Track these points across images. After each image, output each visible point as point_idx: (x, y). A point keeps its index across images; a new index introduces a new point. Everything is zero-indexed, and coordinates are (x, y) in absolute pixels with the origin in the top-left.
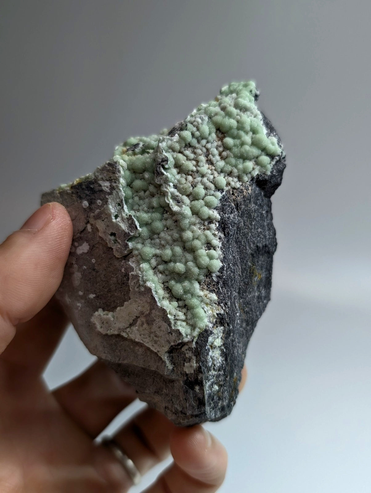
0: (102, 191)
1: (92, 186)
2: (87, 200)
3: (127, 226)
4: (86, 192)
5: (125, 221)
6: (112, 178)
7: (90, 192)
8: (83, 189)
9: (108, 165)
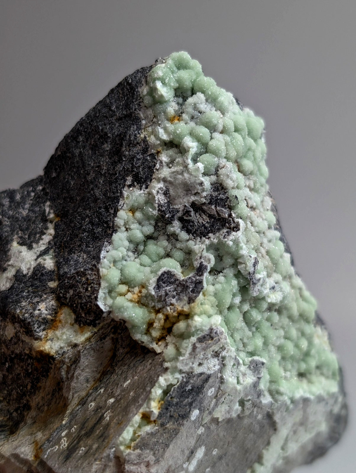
0: (209, 376)
1: (189, 387)
2: (195, 408)
3: (252, 373)
4: (186, 400)
5: (247, 372)
6: (216, 350)
7: (191, 397)
8: (177, 403)
9: (200, 342)
